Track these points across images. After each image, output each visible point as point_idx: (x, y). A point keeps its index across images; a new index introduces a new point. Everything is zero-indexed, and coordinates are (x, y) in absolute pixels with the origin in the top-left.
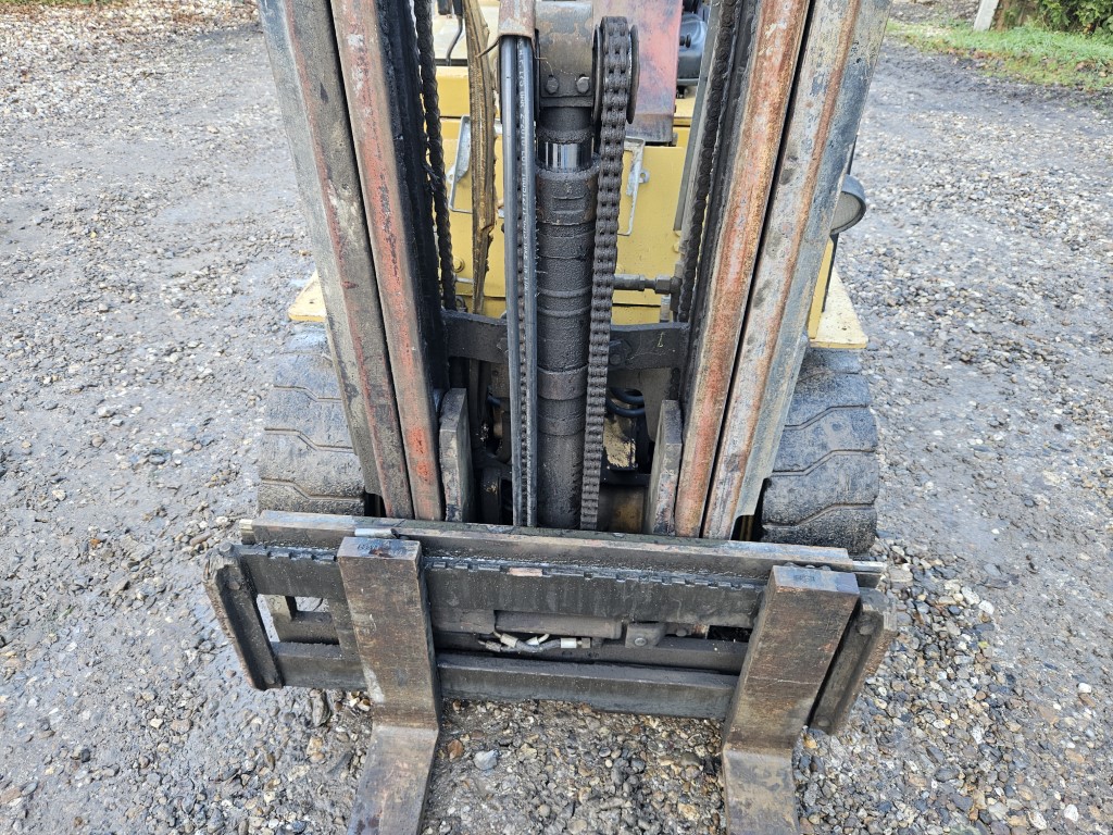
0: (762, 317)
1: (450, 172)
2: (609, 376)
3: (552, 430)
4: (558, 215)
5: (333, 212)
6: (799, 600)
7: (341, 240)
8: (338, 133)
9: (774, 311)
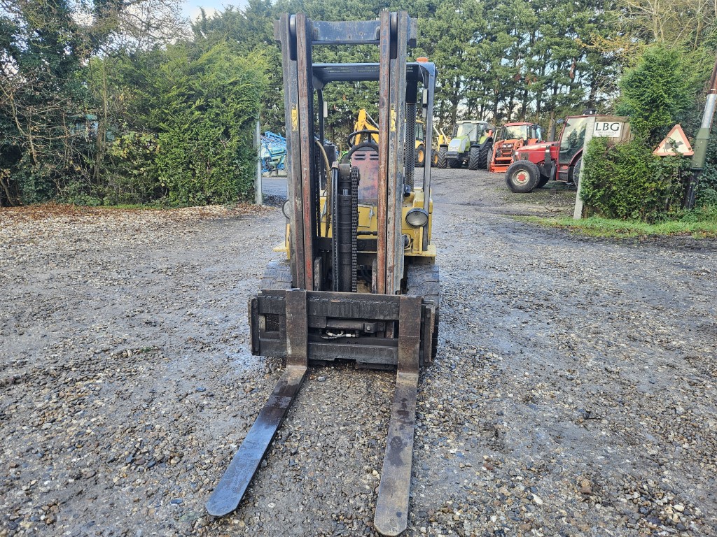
0: (390, 226)
1: (321, 213)
2: (357, 244)
3: (344, 263)
4: (344, 204)
5: (296, 203)
6: (407, 302)
7: (297, 209)
8: (299, 186)
9: (393, 225)
